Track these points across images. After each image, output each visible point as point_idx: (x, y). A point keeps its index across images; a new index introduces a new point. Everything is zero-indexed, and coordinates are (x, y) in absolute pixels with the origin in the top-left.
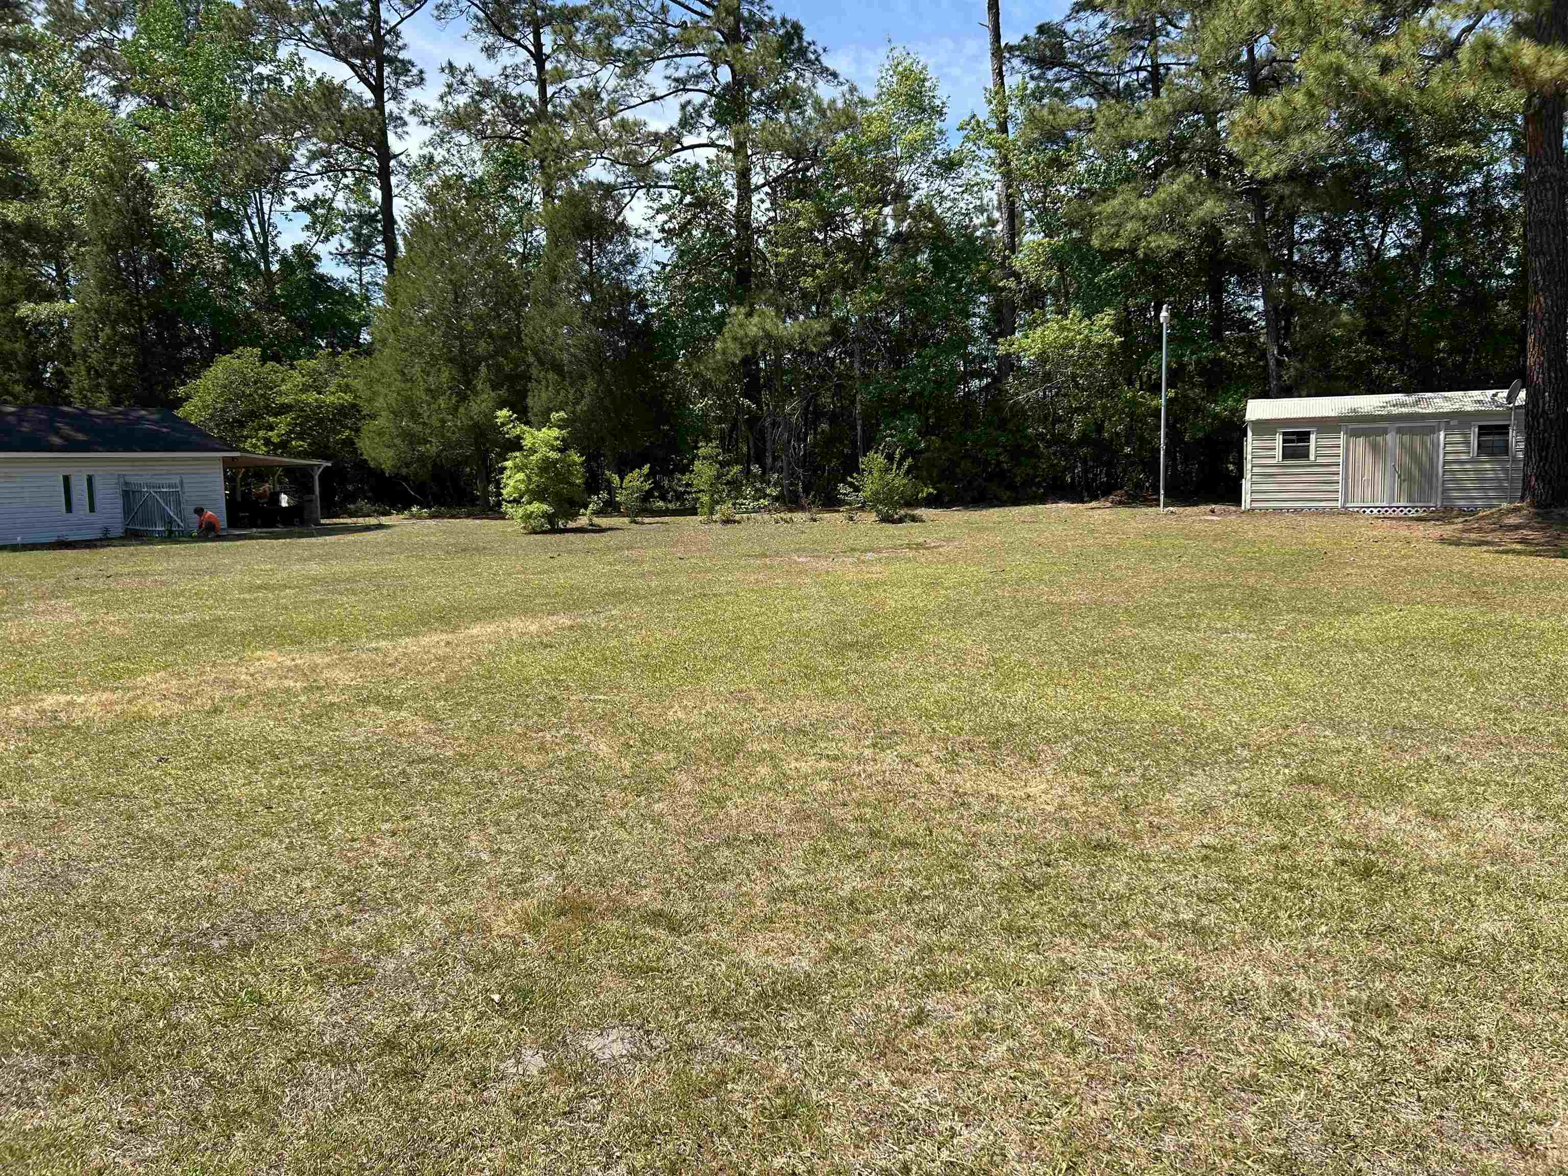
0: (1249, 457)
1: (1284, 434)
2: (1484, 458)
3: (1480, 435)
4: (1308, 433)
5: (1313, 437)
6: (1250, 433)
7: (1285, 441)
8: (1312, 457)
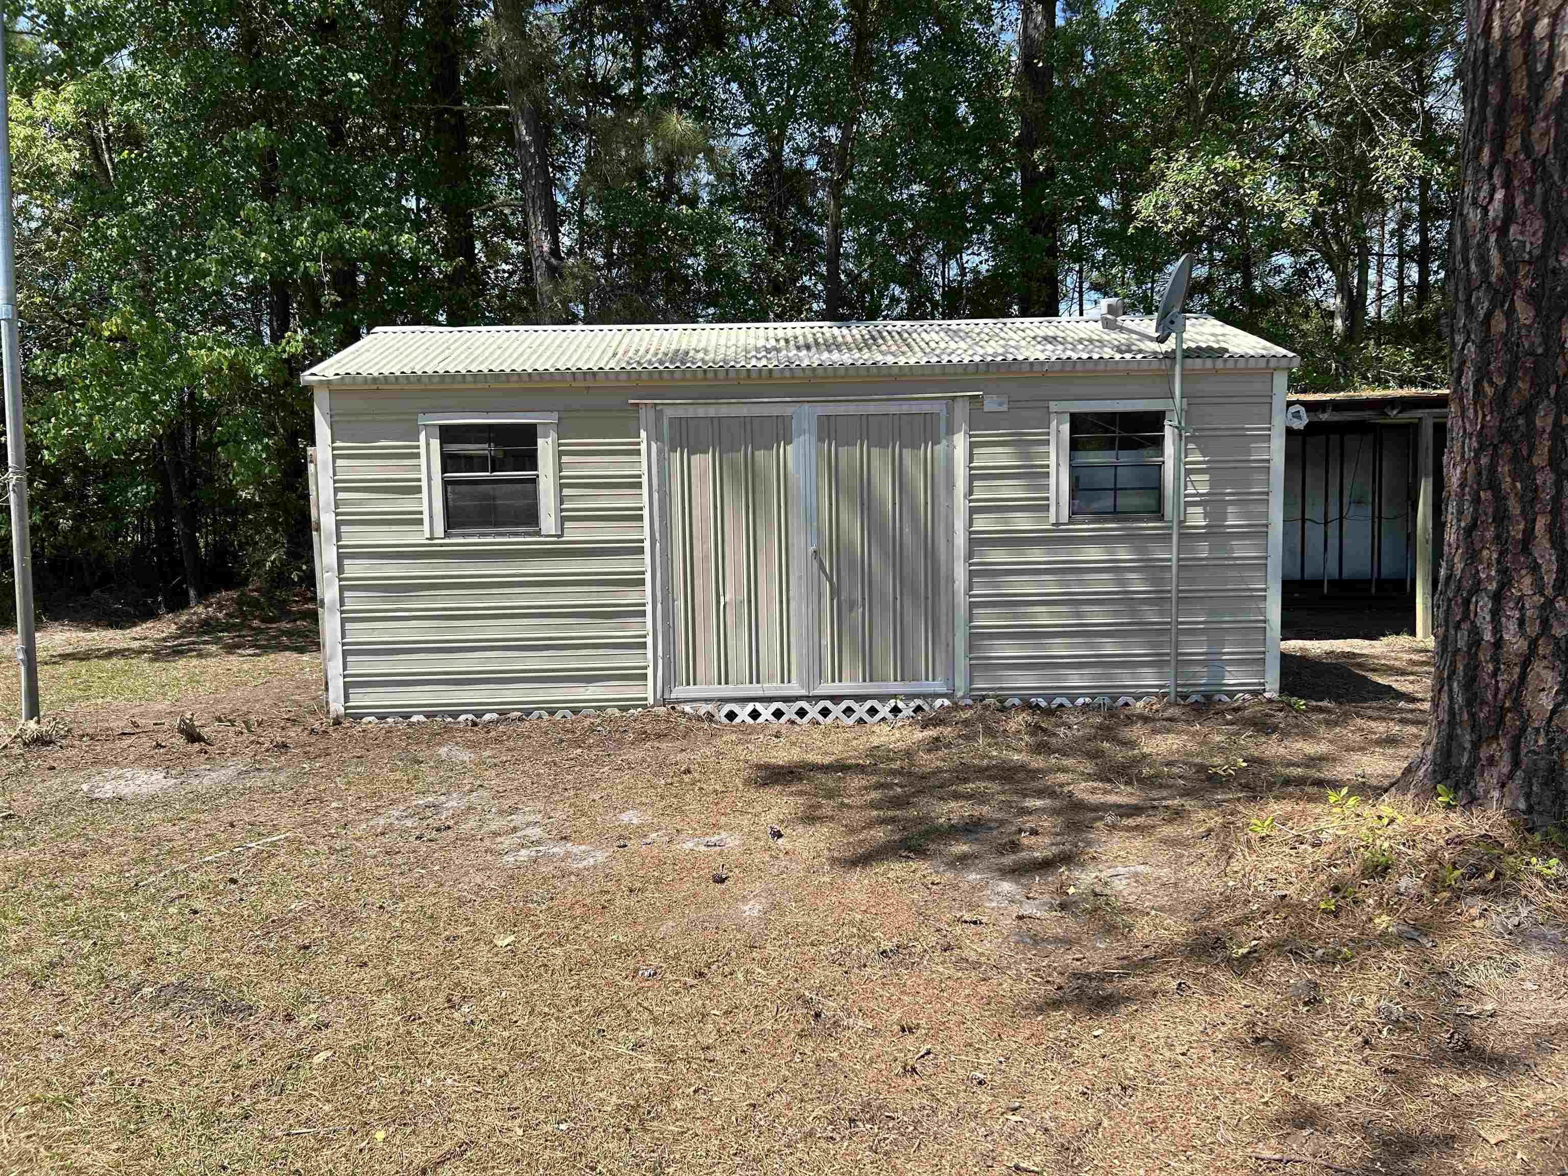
0: (326, 520)
1: (448, 434)
2: (1085, 528)
3: (1075, 445)
4: (529, 434)
5: (545, 447)
6: (322, 430)
7: (449, 462)
8: (548, 522)
